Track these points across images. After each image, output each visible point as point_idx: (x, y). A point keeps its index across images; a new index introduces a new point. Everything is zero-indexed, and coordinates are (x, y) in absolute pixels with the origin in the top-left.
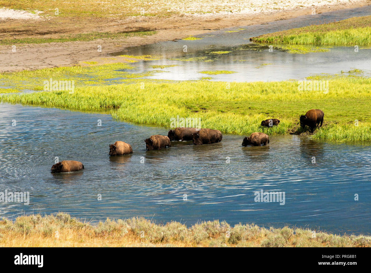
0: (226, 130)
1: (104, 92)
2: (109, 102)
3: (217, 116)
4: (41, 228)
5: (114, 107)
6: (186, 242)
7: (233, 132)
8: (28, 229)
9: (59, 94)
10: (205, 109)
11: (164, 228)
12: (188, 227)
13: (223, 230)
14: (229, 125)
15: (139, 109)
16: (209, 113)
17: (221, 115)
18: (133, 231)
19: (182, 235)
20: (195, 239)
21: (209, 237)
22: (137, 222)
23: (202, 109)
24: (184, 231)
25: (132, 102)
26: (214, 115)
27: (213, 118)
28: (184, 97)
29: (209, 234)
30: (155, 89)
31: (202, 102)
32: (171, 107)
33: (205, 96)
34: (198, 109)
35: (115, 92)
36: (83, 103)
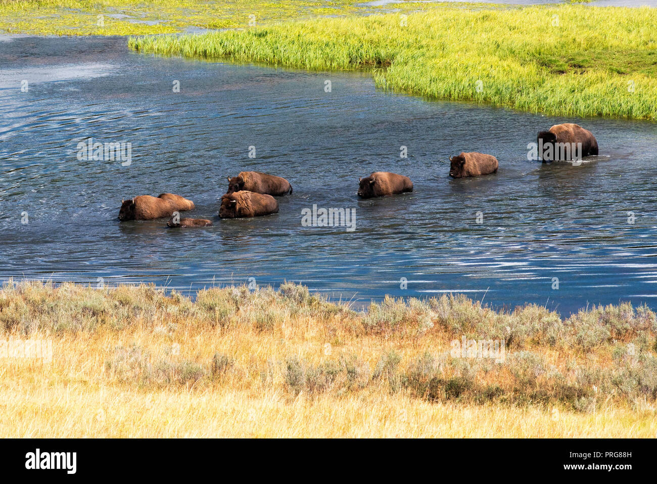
0: (630, 112)
1: (358, 31)
2: (369, 53)
3: (609, 83)
4: (250, 313)
5: (379, 63)
6: (561, 348)
7: (646, 116)
8: (223, 314)
9: (261, 35)
10: (580, 67)
11: (510, 318)
12: (563, 319)
13: (642, 325)
14: (636, 102)
15: (433, 68)
16: (591, 75)
17: (617, 80)
18: (443, 323)
19: (551, 333)
20: (580, 342)
21: (610, 340)
22: (451, 305)
23: (575, 66)
24: (556, 325)
25: (417, 52)
26: (602, 80)
27: (599, 85)
28: (533, 40)
29: (611, 332)
30: (467, 23)
31: (572, 51)
32: (505, 64)
33: (581, 39)
34: (566, 67)
35: (379, 33)
36: (312, 54)
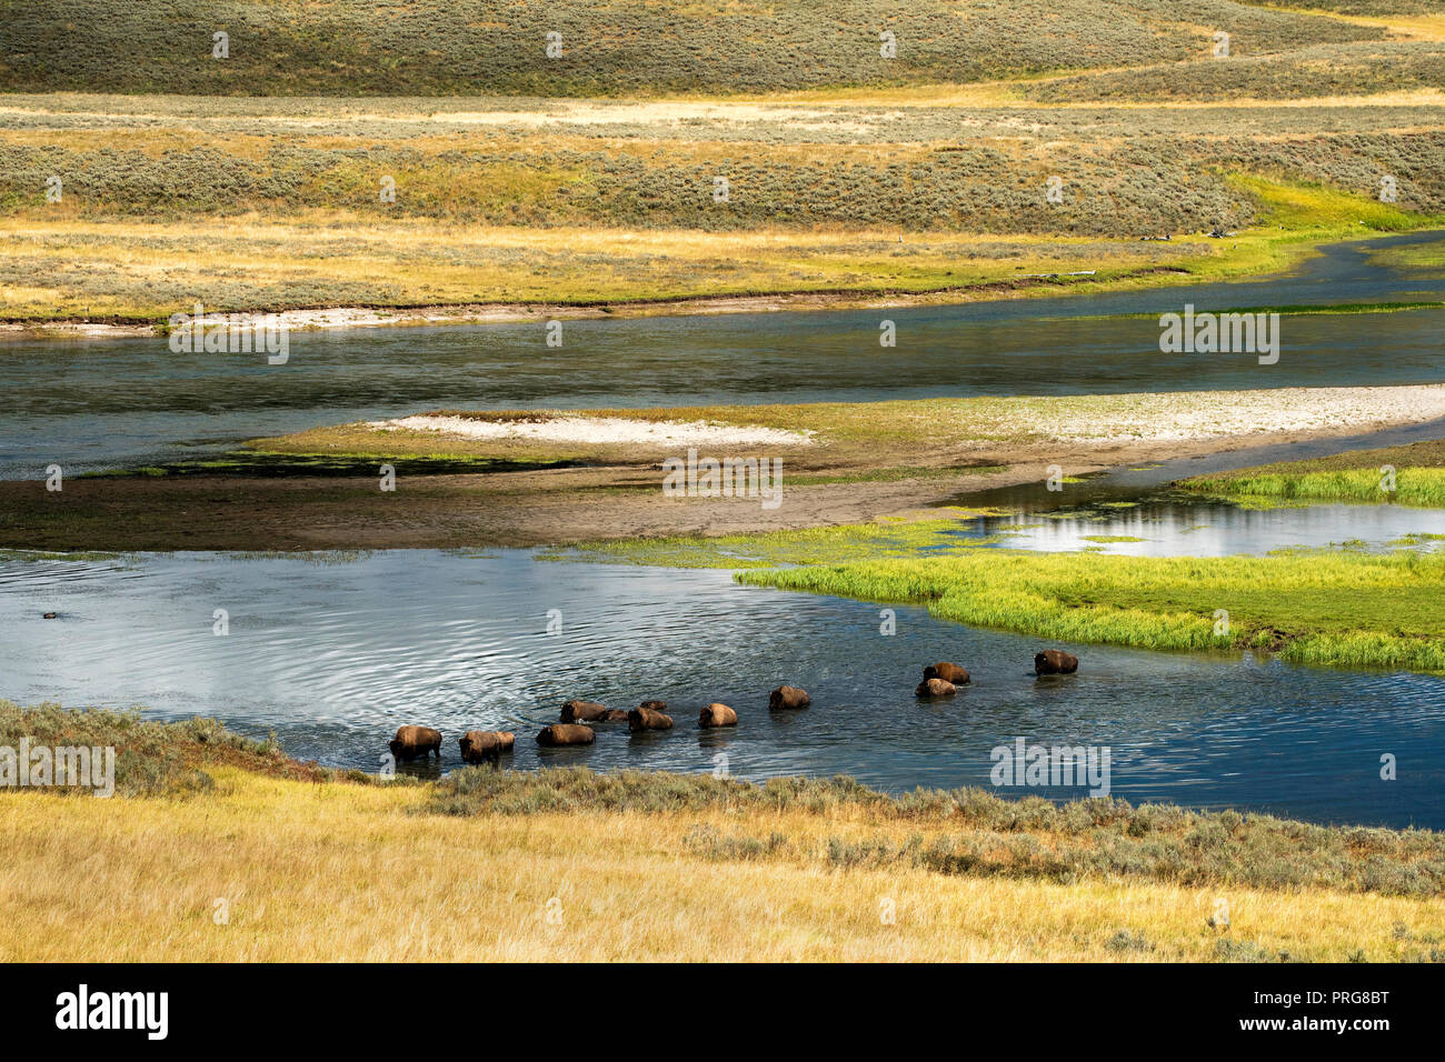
0: (1127, 639)
1: (917, 569)
2: (925, 587)
3: (1112, 615)
4: (806, 798)
5: (933, 595)
6: (1054, 832)
7: (1140, 643)
8: (784, 799)
9: (840, 571)
10: (1091, 602)
11: (1016, 806)
12: (1057, 807)
13: (1119, 813)
14: (1132, 630)
15: (975, 600)
16: (1098, 609)
17: (1119, 614)
18: (962, 810)
19: (1047, 819)
20: (1069, 826)
21: (1094, 825)
22: (969, 794)
23: (1086, 601)
24: (1051, 813)
25: (964, 588)
26: (1107, 613)
27: (1105, 618)
28: (1054, 580)
29: (1095, 818)
30: (1004, 565)
31: (1086, 589)
32: (1032, 598)
33: (1091, 580)
34: (1080, 602)
35: (934, 571)
36: (879, 587)
